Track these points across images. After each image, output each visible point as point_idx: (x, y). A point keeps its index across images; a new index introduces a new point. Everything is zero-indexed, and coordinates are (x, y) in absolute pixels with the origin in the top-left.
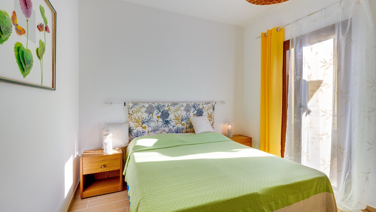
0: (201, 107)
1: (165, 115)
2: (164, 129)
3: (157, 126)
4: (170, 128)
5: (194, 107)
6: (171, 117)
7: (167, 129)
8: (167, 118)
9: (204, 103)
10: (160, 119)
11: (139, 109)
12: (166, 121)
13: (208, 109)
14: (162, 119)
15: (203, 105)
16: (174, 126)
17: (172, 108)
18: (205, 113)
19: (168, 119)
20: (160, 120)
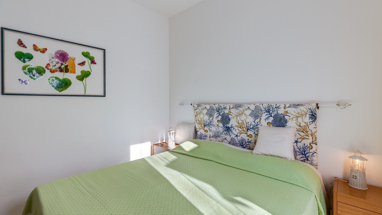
0: (281, 111)
1: (225, 119)
2: (226, 137)
3: (218, 132)
4: (231, 137)
5: (268, 111)
6: (233, 122)
7: (229, 138)
8: (228, 123)
9: (287, 105)
10: (220, 123)
11: (201, 110)
12: (226, 127)
13: (297, 117)
14: (223, 124)
15: (287, 109)
16: (237, 136)
17: (234, 111)
18: (291, 123)
19: (229, 125)
20: (221, 125)
